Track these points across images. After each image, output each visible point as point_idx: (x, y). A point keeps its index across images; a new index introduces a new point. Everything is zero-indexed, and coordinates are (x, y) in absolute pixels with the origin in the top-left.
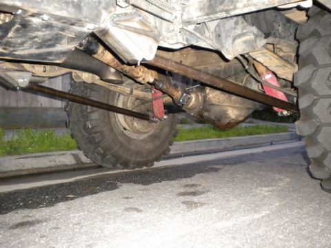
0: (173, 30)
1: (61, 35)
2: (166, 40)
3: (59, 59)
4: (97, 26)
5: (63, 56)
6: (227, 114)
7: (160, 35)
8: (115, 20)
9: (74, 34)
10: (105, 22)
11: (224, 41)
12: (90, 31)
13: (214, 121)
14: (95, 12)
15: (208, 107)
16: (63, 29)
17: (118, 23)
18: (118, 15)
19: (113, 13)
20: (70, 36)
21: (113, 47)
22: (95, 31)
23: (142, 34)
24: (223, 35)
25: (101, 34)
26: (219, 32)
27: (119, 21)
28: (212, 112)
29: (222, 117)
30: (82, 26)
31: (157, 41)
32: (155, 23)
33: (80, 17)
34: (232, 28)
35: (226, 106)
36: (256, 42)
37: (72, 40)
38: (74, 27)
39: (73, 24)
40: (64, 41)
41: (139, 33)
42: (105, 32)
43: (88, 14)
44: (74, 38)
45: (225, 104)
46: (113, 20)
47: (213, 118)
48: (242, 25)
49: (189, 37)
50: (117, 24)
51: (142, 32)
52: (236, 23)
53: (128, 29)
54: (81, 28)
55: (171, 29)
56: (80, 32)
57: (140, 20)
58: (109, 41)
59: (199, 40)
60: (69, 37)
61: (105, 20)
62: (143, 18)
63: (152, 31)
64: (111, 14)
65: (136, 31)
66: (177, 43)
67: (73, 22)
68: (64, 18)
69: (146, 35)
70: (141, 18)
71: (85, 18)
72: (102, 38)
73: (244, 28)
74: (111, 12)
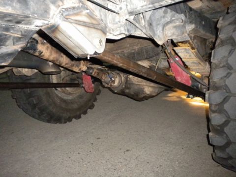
0: (119, 22)
1: (6, 35)
2: (111, 32)
3: (5, 61)
4: (46, 22)
5: (9, 58)
6: (143, 91)
7: (106, 27)
8: (65, 14)
9: (20, 33)
10: (54, 17)
11: (155, 28)
12: (38, 29)
13: (133, 95)
14: (43, 7)
15: (129, 86)
16: (7, 29)
17: (68, 17)
18: (67, 9)
19: (61, 7)
20: (16, 35)
21: (63, 44)
22: (42, 28)
23: (91, 27)
24: (154, 24)
25: (49, 31)
26: (150, 22)
27: (68, 15)
28: (132, 89)
29: (139, 93)
30: (29, 23)
31: (105, 33)
32: (101, 16)
33: (27, 13)
34: (161, 17)
35: (144, 85)
36: (185, 27)
37: (18, 39)
38: (20, 26)
39: (19, 22)
40: (10, 42)
41: (89, 27)
42: (55, 28)
43: (36, 9)
44: (20, 38)
45: (143, 84)
46: (62, 15)
47: (132, 93)
48: (171, 14)
49: (129, 27)
50: (67, 19)
51: (91, 25)
52: (165, 12)
53: (78, 22)
54: (28, 26)
55: (117, 20)
56: (26, 31)
57: (88, 13)
58: (60, 38)
59: (137, 29)
60: (14, 38)
61: (54, 14)
62: (90, 11)
63: (99, 24)
64: (60, 9)
65: (85, 24)
66: (120, 34)
67: (20, 19)
68: (10, 15)
69: (95, 28)
70: (88, 11)
71: (33, 13)
72: (51, 35)
73: (173, 16)
74: (59, 6)
